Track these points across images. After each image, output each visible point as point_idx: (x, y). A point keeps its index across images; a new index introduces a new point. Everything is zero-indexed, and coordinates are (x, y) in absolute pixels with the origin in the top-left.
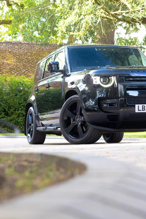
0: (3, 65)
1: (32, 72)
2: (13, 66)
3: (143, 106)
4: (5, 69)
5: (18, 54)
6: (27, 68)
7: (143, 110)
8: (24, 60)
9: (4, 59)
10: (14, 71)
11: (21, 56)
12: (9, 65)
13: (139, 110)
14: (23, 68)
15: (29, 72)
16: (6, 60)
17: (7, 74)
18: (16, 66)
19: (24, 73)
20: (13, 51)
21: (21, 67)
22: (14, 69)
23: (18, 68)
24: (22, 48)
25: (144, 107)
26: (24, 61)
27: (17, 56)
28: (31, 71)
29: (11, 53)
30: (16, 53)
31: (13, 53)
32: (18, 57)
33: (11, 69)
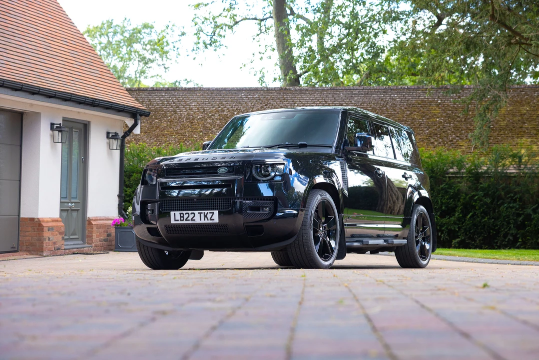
0: (418, 128)
1: (466, 139)
2: (436, 130)
3: (180, 214)
4: (420, 134)
5: (451, 107)
6: (460, 132)
7: (181, 220)
8: (459, 117)
9: (424, 117)
10: (434, 139)
11: (456, 111)
12: (430, 128)
13: (175, 220)
14: (453, 132)
15: (461, 139)
16: (427, 119)
17: (422, 143)
18: (441, 130)
19: (452, 141)
20: (444, 102)
21: (449, 130)
22: (436, 134)
23: (444, 132)
24: (463, 96)
25: (182, 215)
26: (458, 119)
27: (449, 110)
28: (466, 137)
29: (440, 106)
30: (448, 105)
31: (443, 107)
32: (450, 112)
33: (430, 134)
